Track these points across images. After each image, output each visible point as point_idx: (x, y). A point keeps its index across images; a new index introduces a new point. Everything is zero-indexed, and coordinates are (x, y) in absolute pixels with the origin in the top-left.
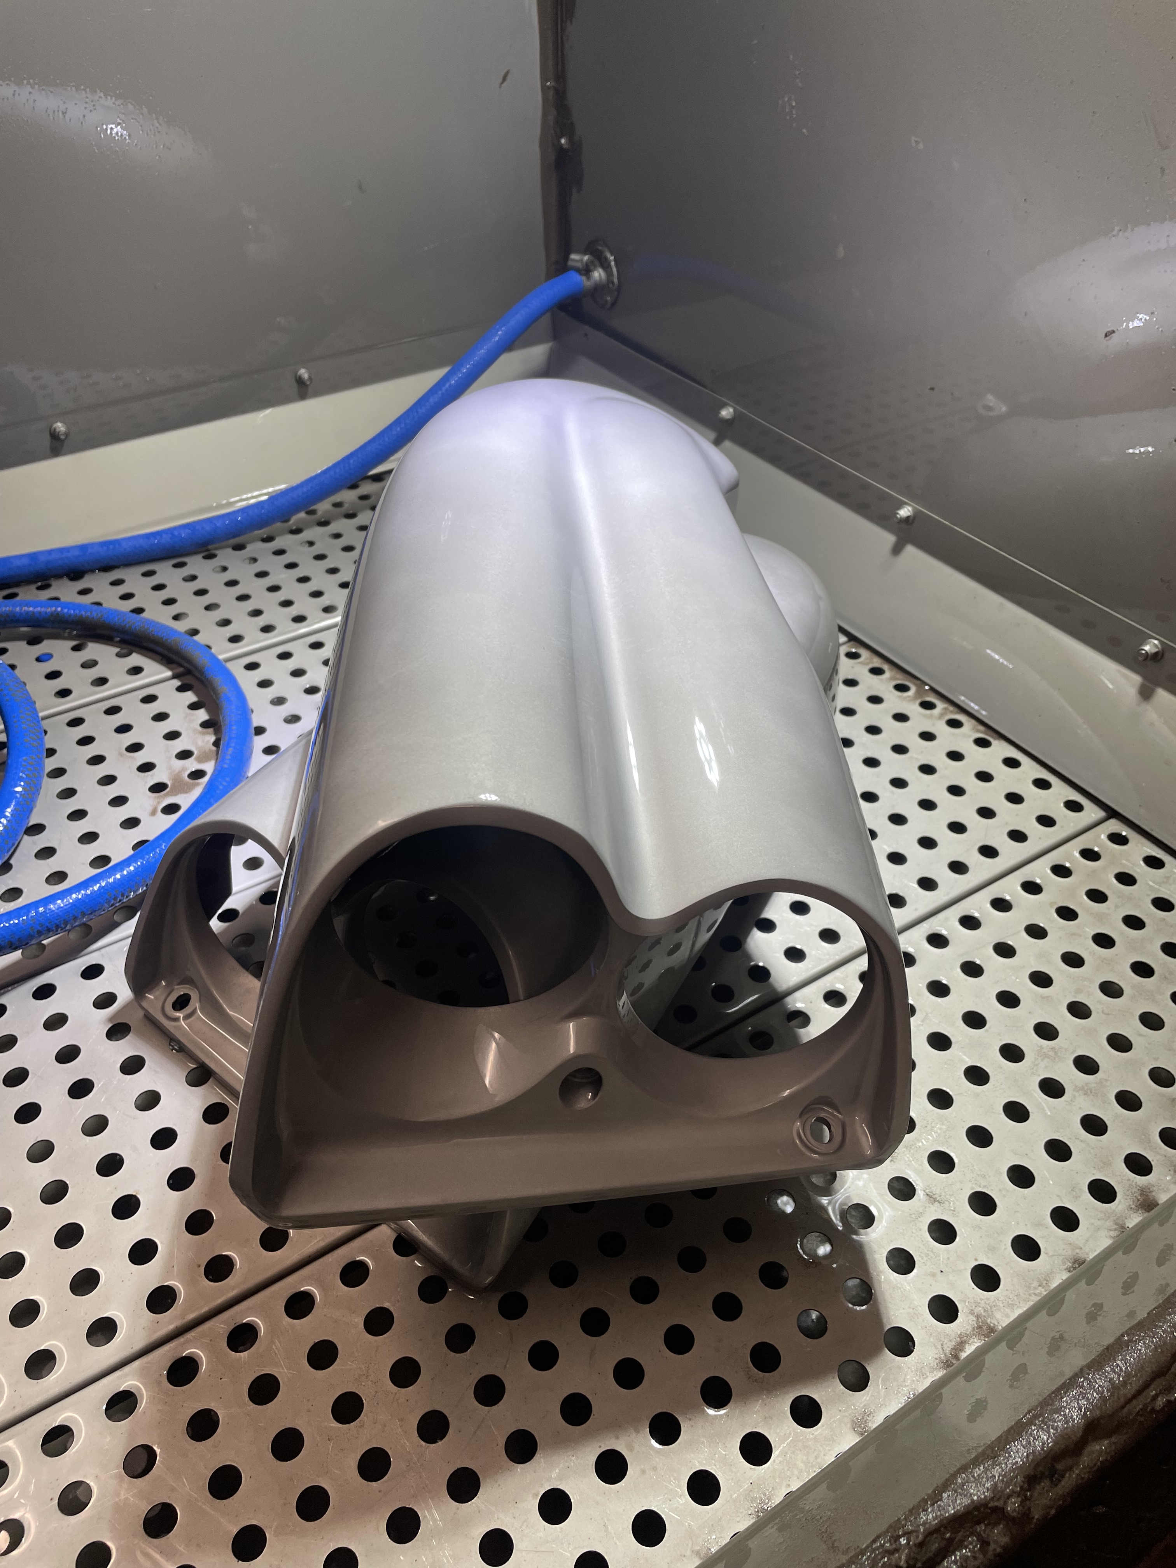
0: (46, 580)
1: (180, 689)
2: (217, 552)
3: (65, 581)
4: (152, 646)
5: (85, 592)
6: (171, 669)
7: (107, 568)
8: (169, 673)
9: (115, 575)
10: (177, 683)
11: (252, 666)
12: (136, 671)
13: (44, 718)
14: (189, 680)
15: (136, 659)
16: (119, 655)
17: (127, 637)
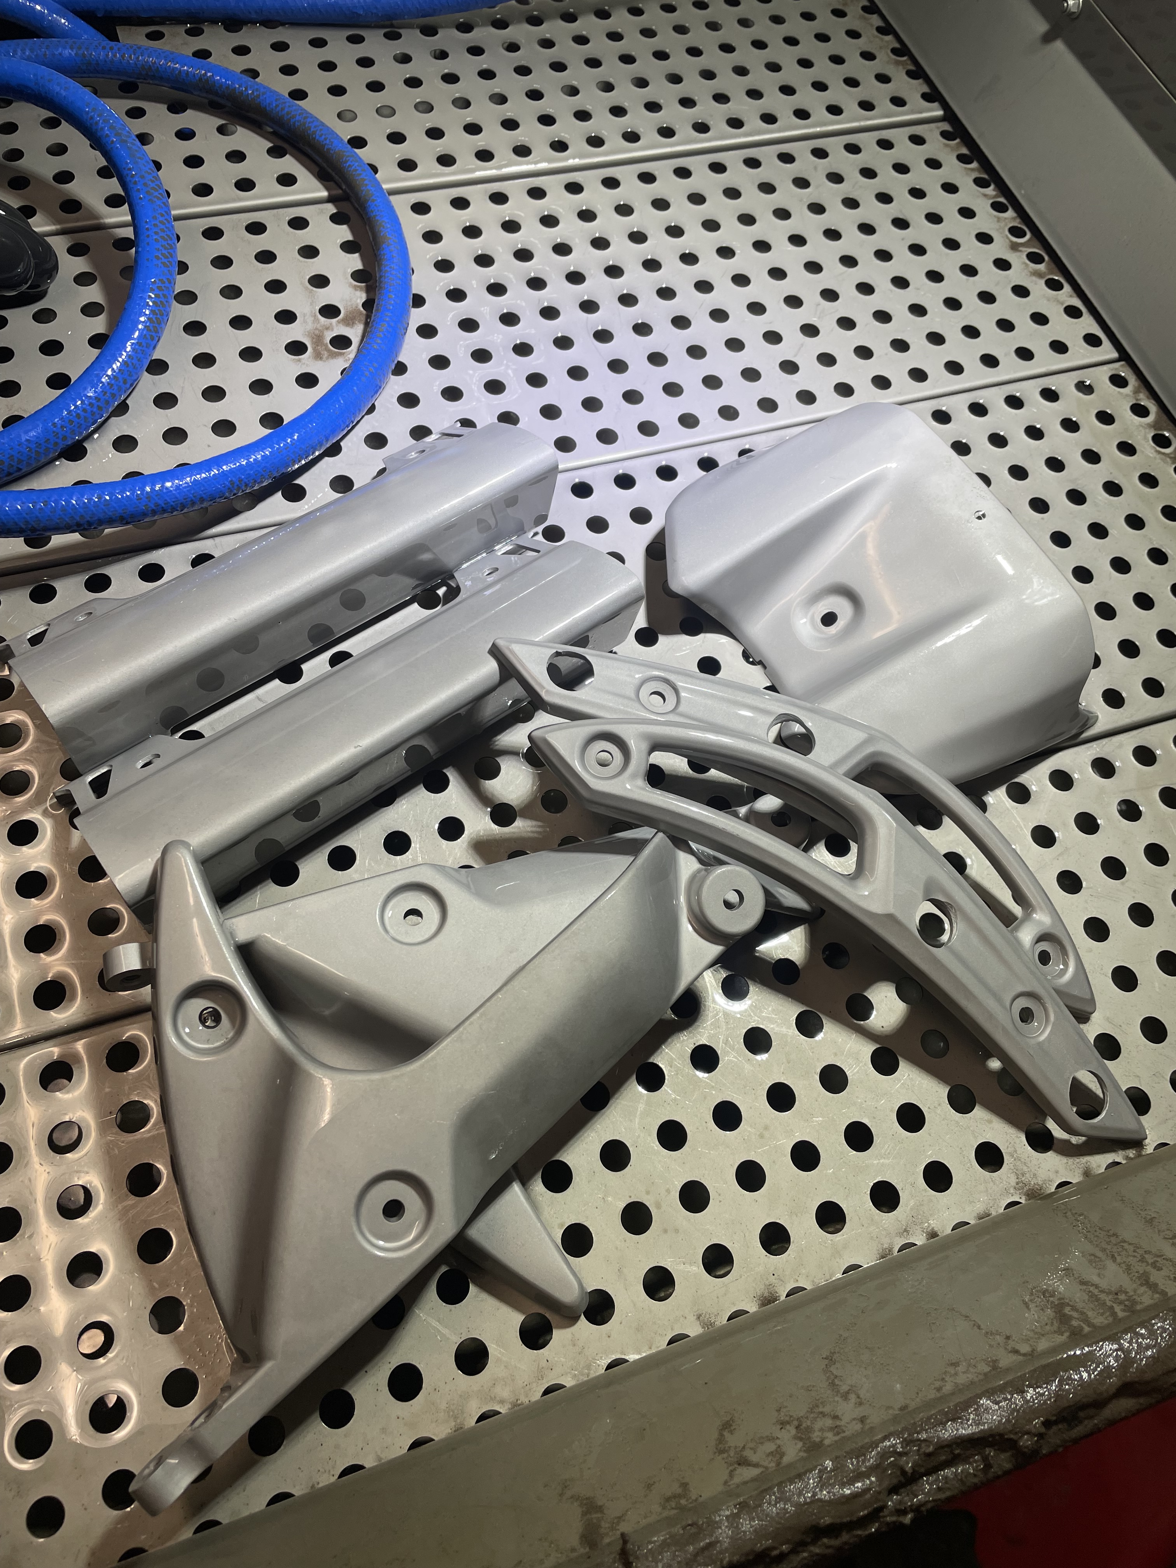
0: (199, 23)
1: (336, 219)
2: (401, 31)
3: (220, 29)
4: (309, 151)
5: (242, 50)
6: (327, 189)
7: (269, 23)
8: (325, 194)
9: (281, 34)
10: (331, 209)
11: (421, 208)
12: (287, 180)
13: (178, 218)
14: (347, 208)
15: (289, 164)
16: (270, 152)
17: (282, 132)
